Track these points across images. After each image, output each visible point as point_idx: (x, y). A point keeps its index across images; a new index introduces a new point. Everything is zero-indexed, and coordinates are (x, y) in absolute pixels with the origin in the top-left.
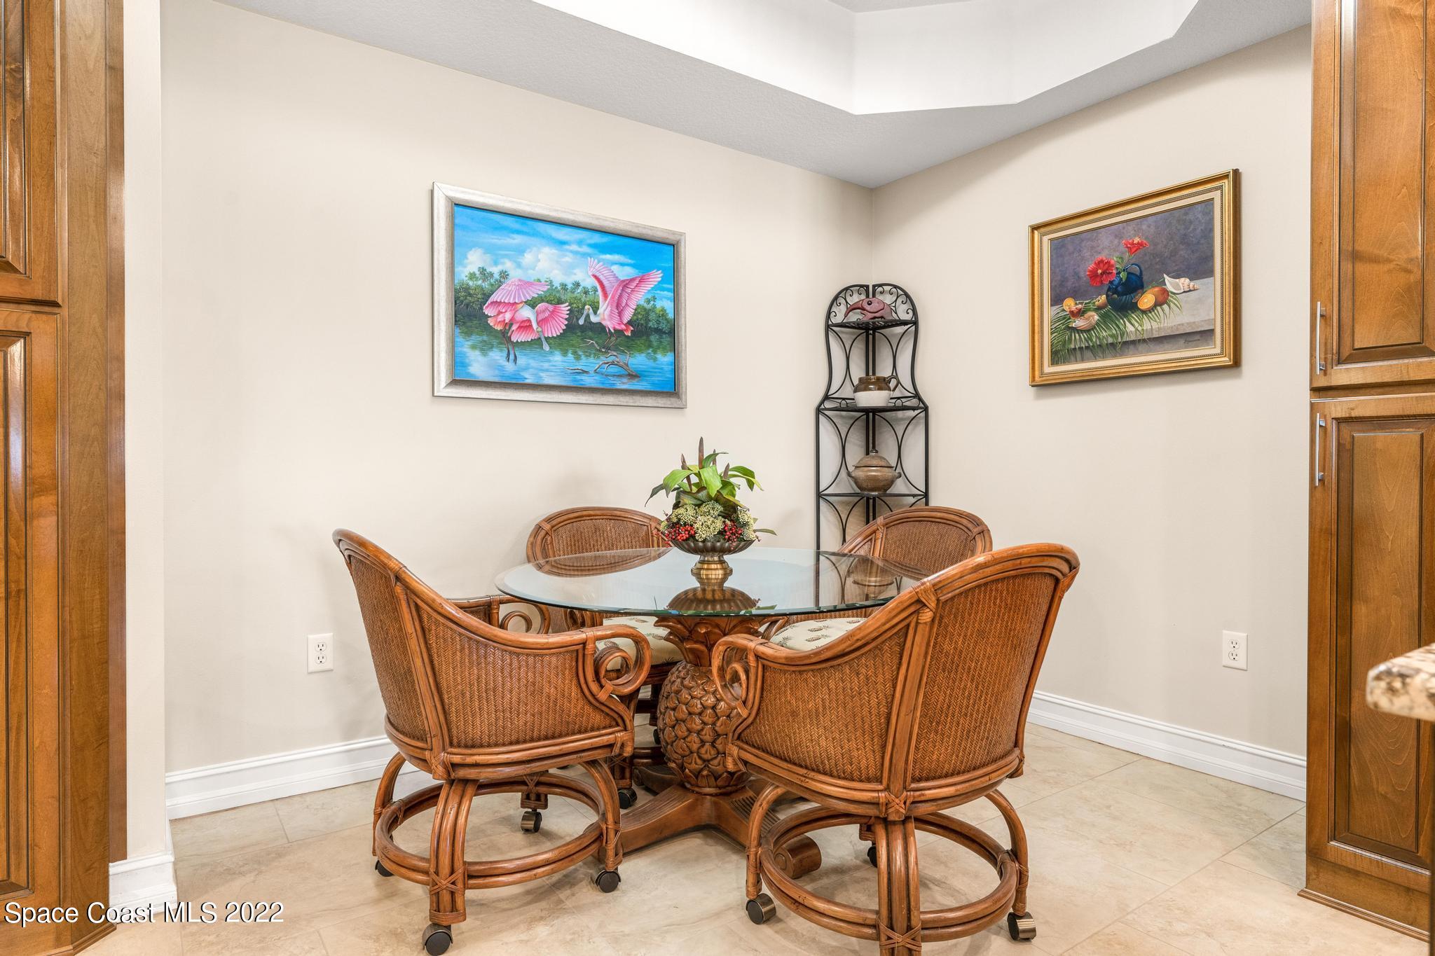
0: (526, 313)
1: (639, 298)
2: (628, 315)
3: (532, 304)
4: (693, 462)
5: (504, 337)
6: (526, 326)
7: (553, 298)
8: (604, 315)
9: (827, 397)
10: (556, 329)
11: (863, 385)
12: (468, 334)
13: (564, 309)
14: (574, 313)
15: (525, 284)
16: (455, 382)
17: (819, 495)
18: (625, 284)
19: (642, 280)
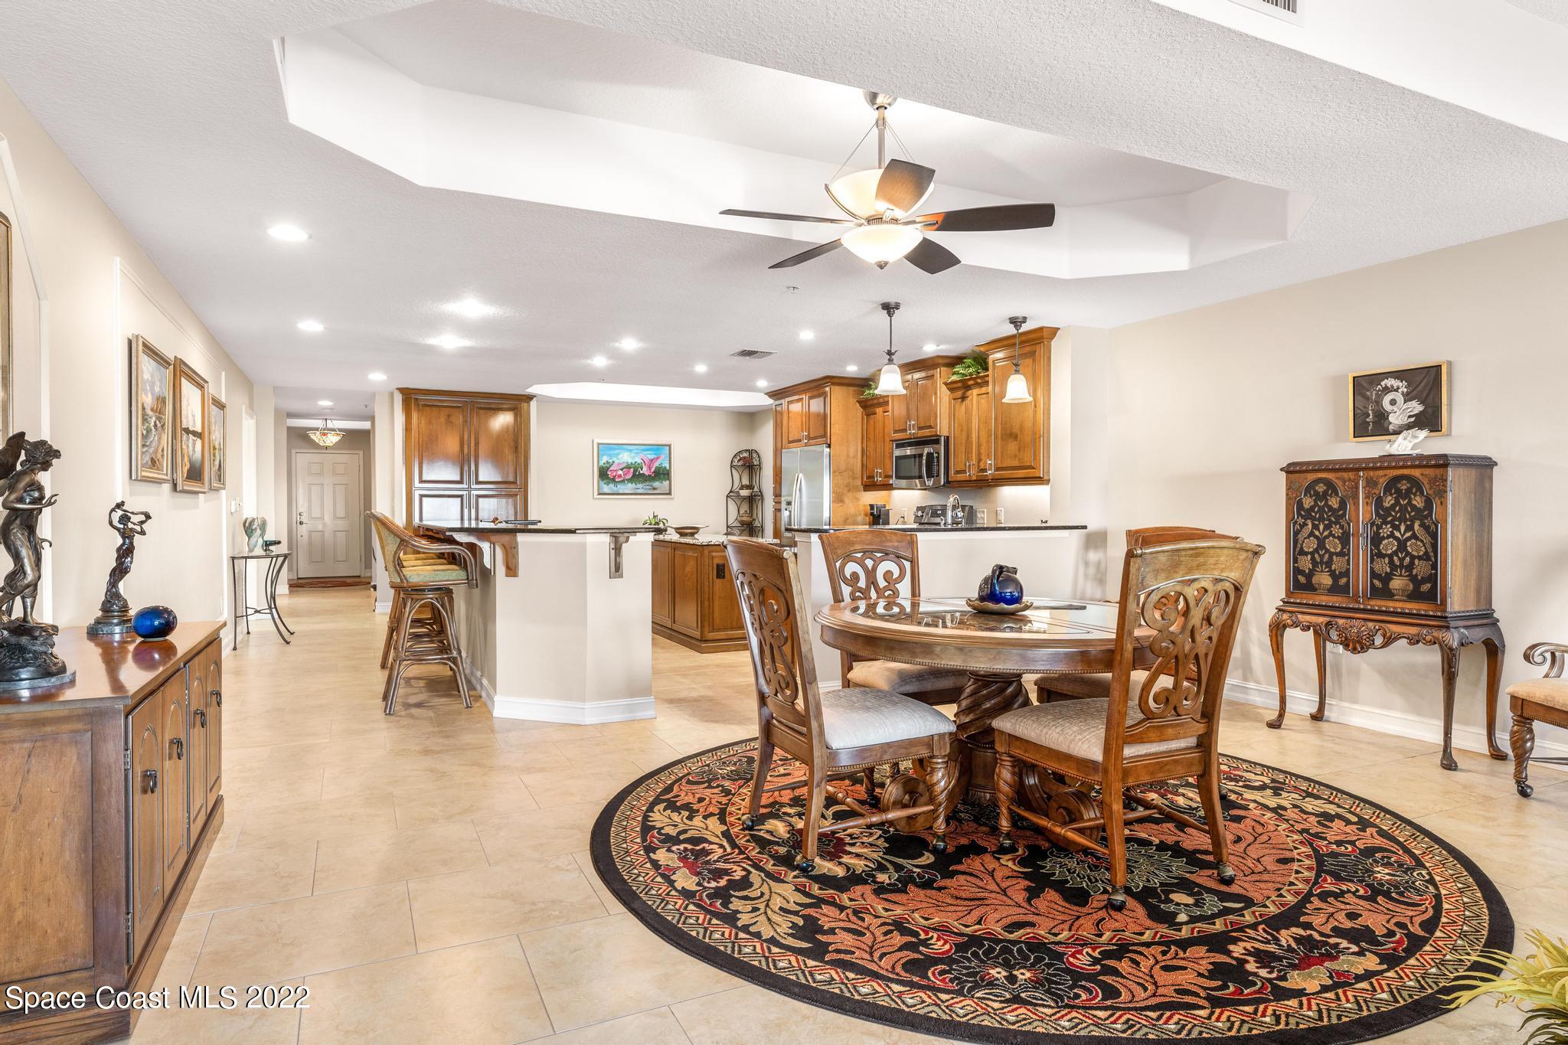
0: (620, 472)
1: (657, 464)
2: (653, 470)
3: (622, 470)
4: (652, 517)
5: (613, 480)
6: (620, 476)
7: (628, 467)
8: (645, 471)
9: (731, 492)
10: (629, 476)
11: (742, 487)
12: (603, 480)
13: (632, 470)
14: (635, 471)
15: (619, 464)
16: (599, 494)
17: (728, 527)
18: (652, 460)
19: (658, 458)
